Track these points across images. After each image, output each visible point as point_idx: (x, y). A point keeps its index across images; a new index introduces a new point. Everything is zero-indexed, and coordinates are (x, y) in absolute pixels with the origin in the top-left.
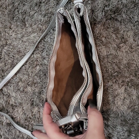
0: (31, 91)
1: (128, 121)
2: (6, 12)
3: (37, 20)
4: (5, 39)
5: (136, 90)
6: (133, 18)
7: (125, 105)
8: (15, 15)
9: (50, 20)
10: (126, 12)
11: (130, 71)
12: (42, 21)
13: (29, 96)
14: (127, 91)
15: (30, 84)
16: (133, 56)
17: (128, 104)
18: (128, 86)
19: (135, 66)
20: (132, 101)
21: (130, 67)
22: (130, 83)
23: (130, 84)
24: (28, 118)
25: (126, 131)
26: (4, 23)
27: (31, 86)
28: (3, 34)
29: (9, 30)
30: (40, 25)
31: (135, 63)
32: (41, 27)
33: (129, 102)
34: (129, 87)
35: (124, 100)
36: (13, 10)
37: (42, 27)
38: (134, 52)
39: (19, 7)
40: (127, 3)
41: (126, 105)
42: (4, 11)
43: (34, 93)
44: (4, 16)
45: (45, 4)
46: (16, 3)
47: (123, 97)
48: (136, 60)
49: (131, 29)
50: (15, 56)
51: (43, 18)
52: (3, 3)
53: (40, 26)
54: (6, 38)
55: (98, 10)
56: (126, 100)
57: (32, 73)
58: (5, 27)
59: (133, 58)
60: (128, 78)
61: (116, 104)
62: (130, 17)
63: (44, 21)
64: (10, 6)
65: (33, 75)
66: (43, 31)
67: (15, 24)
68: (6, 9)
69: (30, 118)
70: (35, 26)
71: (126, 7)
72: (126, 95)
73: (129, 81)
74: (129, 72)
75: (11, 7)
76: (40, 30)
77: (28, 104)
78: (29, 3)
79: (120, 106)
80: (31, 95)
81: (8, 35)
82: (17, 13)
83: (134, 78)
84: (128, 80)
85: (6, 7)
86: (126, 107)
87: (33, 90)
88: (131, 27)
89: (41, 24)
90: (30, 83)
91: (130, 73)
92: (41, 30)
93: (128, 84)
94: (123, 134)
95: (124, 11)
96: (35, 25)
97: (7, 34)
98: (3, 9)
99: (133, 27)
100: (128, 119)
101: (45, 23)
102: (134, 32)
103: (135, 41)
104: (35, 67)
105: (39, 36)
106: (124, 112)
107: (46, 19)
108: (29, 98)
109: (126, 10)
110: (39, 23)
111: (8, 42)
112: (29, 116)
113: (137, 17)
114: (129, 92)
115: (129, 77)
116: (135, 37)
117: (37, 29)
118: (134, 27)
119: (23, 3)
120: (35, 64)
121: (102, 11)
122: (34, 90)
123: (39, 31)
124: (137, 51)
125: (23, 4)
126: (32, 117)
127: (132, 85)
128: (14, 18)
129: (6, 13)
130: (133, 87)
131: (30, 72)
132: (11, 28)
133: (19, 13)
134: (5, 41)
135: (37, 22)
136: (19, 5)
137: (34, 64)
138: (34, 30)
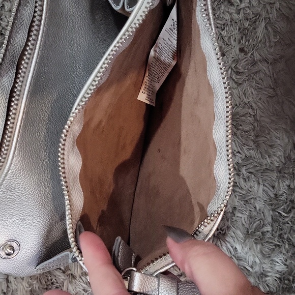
5: (261, 186)
7: (238, 228)
11: (240, 137)
14: (240, 191)
16: (245, 94)
17: (244, 223)
18: (239, 175)
19: (251, 119)
20: (255, 213)
21: (241, 125)
22: (244, 168)
23: (243, 171)
31: (250, 111)
33: (246, 219)
34: (242, 180)
35: (233, 213)
38: (245, 84)
41: (241, 227)
48: (253, 104)
49: (232, 19)
56: (240, 215)
59: (246, 100)
60: (238, 154)
72: (236, 200)
73: (240, 161)
74: (238, 138)
79: (223, 232)
83: (253, 153)
86: (240, 234)
88: (231, 14)
91: (242, 142)
93: (240, 171)
99: (235, 16)
100: (250, 263)
102: (240, 29)
103: (246, 53)
106: (236, 246)
114: (244, 192)
115: (239, 152)
116: (243, 41)
118: (239, 14)
124: (253, 79)
127: (250, 173)
130: (253, 176)
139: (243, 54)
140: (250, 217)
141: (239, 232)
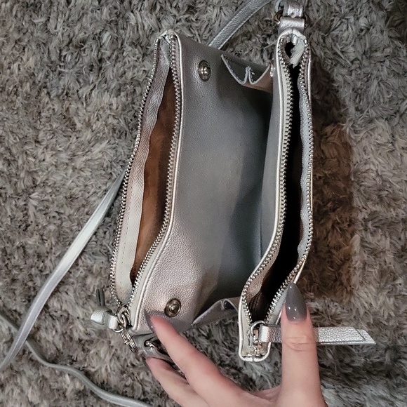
1: (386, 324)
2: (19, 101)
3: (102, 108)
4: (29, 173)
5: (388, 239)
6: (342, 52)
7: (370, 283)
8: (41, 105)
9: (133, 99)
10: (322, 41)
11: (363, 192)
12: (114, 107)
14: (368, 245)
16: (365, 151)
17: (375, 277)
18: (366, 230)
19: (373, 175)
20: (385, 267)
21: (363, 182)
23: (370, 224)
24: (127, 366)
25: (386, 350)
26: (18, 131)
28: (20, 162)
29: (34, 146)
30: (110, 119)
31: (372, 167)
32: (115, 122)
33: (377, 273)
34: (369, 234)
35: (364, 268)
36: (34, 93)
37: (117, 121)
38: (364, 141)
39: (48, 84)
40: (320, 18)
41: (373, 282)
42: (12, 102)
44: (15, 112)
45: (113, 63)
46: (40, 75)
47: (359, 262)
48: (374, 161)
49: (345, 81)
50: (62, 211)
51: (115, 98)
52: (7, 81)
53: (111, 120)
54: (31, 170)
55: (251, 51)
56: (370, 270)
58: (24, 141)
59: (366, 157)
60: (363, 210)
61: (345, 284)
62: (335, 53)
63: (120, 108)
64: (24, 84)
66: (120, 131)
67: (45, 128)
68: (16, 93)
69: (133, 366)
70: (99, 123)
71: (319, 30)
72: (365, 255)
73: (367, 217)
74: (361, 194)
75: (27, 87)
76: (114, 130)
78: (73, 67)
79: (357, 288)
81: (34, 160)
82: (47, 99)
83: (378, 208)
84: (363, 216)
85: (15, 89)
86: (373, 289)
88: (343, 76)
89: (114, 116)
91: (365, 197)
92: (117, 132)
93: (367, 226)
94: (378, 358)
95: (315, 39)
96: (98, 120)
97: (31, 159)
98: (8, 95)
99: (348, 77)
100: (386, 317)
101: (124, 110)
102: (353, 89)
103: (362, 112)
105: (114, 146)
106: (369, 301)
107: (124, 99)
109: (320, 37)
110: (107, 114)
111: (38, 178)
112: (128, 361)
113: (352, 49)
114: (372, 247)
116: (357, 100)
117: (106, 131)
118: (351, 75)
119: (55, 71)
121: (262, 51)
123: (111, 134)
124: (371, 135)
125: (57, 72)
126: (138, 362)
127: (376, 227)
128: (43, 114)
129: (18, 105)
130: (380, 230)
131: (110, 244)
132: (38, 142)
133: (52, 97)
134: (31, 178)
135: (101, 112)
136: (47, 77)
138: (98, 135)
139: (359, 113)
140: (381, 271)
141: (371, 287)
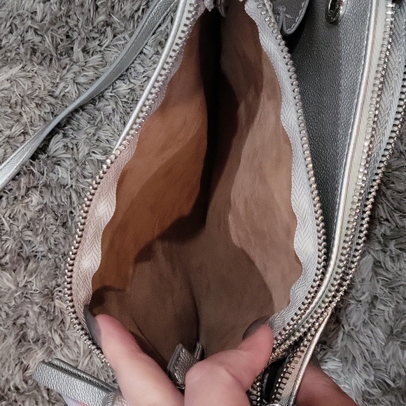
0: (14, 288)
3: (19, 15)
7: (378, 325)
11: (390, 198)
12: (39, 17)
13: (6, 308)
14: (384, 273)
15: (6, 263)
17: (388, 319)
18: (385, 252)
21: (393, 183)
22: (393, 243)
23: (392, 245)
24: (9, 389)
27: (14, 271)
30: (29, 33)
32: (37, 39)
33: (391, 313)
34: (388, 259)
35: (372, 304)
37: (39, 39)
41: (383, 324)
43: (25, 297)
47: (367, 294)
51: (42, 4)
53: (30, 36)
56: (382, 307)
57: (12, 222)
60: (386, 223)
61: (342, 322)
63: (48, 18)
65: (16, 229)
66: (42, 54)
69: (17, 389)
70: (12, 38)
72: (379, 286)
73: (388, 233)
74: (388, 200)
76: (34, 51)
77: (4, 339)
79: (357, 329)
80: (14, 303)
84: (383, 231)
86: (381, 333)
87: (21, 285)
89: (36, 31)
90: (7, 257)
91: (392, 205)
92: (38, 54)
93: (386, 246)
96: (11, 32)
100: (392, 376)
101: (52, 23)
104: (22, 197)
105: (30, 74)
106: (373, 349)
107: (55, 8)
108: (7, 314)
110: (27, 25)
112: (12, 384)
114: (390, 276)
115: (387, 220)
117: (22, 50)
120: (22, 185)
122: (25, 286)
123: (28, 57)
126: (25, 386)
127: (400, 249)
131: (7, 215)
135: (17, 22)
137: (19, 188)
138: (9, 54)
140: (397, 311)
141: (378, 331)
